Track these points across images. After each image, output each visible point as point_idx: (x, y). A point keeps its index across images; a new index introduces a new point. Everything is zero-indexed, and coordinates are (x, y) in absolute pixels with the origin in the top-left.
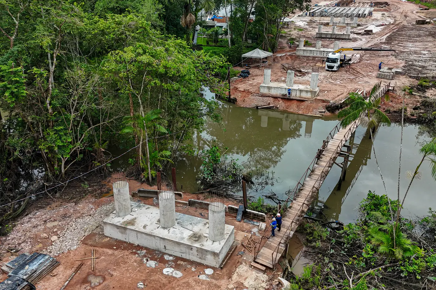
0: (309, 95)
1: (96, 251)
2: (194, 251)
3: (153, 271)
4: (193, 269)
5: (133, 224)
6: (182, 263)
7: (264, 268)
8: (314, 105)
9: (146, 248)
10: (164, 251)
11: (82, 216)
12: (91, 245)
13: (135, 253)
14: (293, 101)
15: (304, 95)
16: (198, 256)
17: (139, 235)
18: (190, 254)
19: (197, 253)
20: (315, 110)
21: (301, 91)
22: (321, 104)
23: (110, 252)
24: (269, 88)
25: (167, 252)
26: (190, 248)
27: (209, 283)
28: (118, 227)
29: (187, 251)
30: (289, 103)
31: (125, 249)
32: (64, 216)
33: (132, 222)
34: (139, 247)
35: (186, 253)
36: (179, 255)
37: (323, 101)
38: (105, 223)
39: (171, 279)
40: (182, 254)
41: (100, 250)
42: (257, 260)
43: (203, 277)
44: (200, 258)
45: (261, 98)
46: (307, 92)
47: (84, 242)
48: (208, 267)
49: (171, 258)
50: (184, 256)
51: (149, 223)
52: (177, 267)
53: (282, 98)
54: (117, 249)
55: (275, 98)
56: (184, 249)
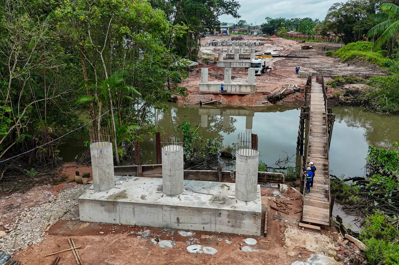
0: (248, 90)
1: (76, 241)
2: (224, 218)
3: (171, 252)
5: (125, 197)
6: (207, 237)
7: (319, 228)
8: (256, 97)
9: (148, 228)
10: (175, 226)
11: (37, 204)
13: (135, 235)
14: (234, 96)
15: (244, 90)
16: (230, 224)
17: (137, 209)
18: (218, 222)
19: (227, 220)
20: (258, 102)
21: (240, 86)
22: (262, 96)
23: (97, 238)
24: (208, 86)
25: (181, 226)
26: (218, 213)
27: (259, 255)
28: (102, 203)
29: (213, 219)
30: (230, 99)
31: (117, 232)
32: (10, 208)
33: (123, 195)
34: (136, 228)
35: (210, 223)
36: (199, 228)
37: (264, 94)
38: (83, 201)
39: (205, 258)
40: (204, 226)
41: (81, 238)
42: (304, 220)
44: (233, 226)
45: (202, 95)
46: (246, 86)
48: (245, 237)
49: (190, 234)
50: (208, 228)
51: (146, 193)
52: (204, 242)
53: (222, 95)
54: (105, 234)
55: (216, 94)
56: (206, 217)
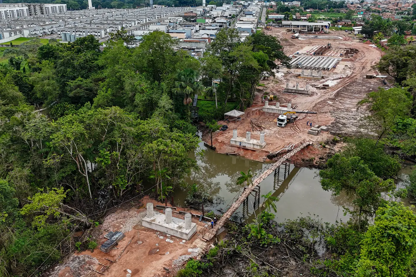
0: (258, 148)
1: (139, 232)
2: (179, 233)
3: (162, 240)
4: (178, 240)
5: (154, 221)
6: (174, 237)
7: (206, 241)
8: (261, 154)
9: (159, 232)
10: (166, 232)
11: (132, 217)
12: (137, 230)
13: (155, 233)
14: (249, 151)
15: (256, 147)
17: (157, 226)
18: (177, 234)
20: (260, 158)
21: (254, 145)
22: (264, 154)
23: (145, 232)
24: (236, 141)
25: (168, 233)
26: (177, 231)
27: (183, 245)
28: (148, 222)
30: (247, 152)
31: (151, 231)
32: (124, 217)
33: (154, 220)
34: (157, 231)
36: (173, 234)
37: (266, 152)
38: (143, 220)
39: (169, 243)
41: (141, 231)
42: (204, 238)
43: (181, 243)
44: (181, 236)
45: (230, 147)
46: (257, 145)
47: (134, 228)
48: (184, 239)
49: (169, 236)
50: (175, 235)
51: (161, 221)
52: (172, 239)
53: (243, 148)
54: (147, 231)
55: (239, 148)
56: (174, 232)
